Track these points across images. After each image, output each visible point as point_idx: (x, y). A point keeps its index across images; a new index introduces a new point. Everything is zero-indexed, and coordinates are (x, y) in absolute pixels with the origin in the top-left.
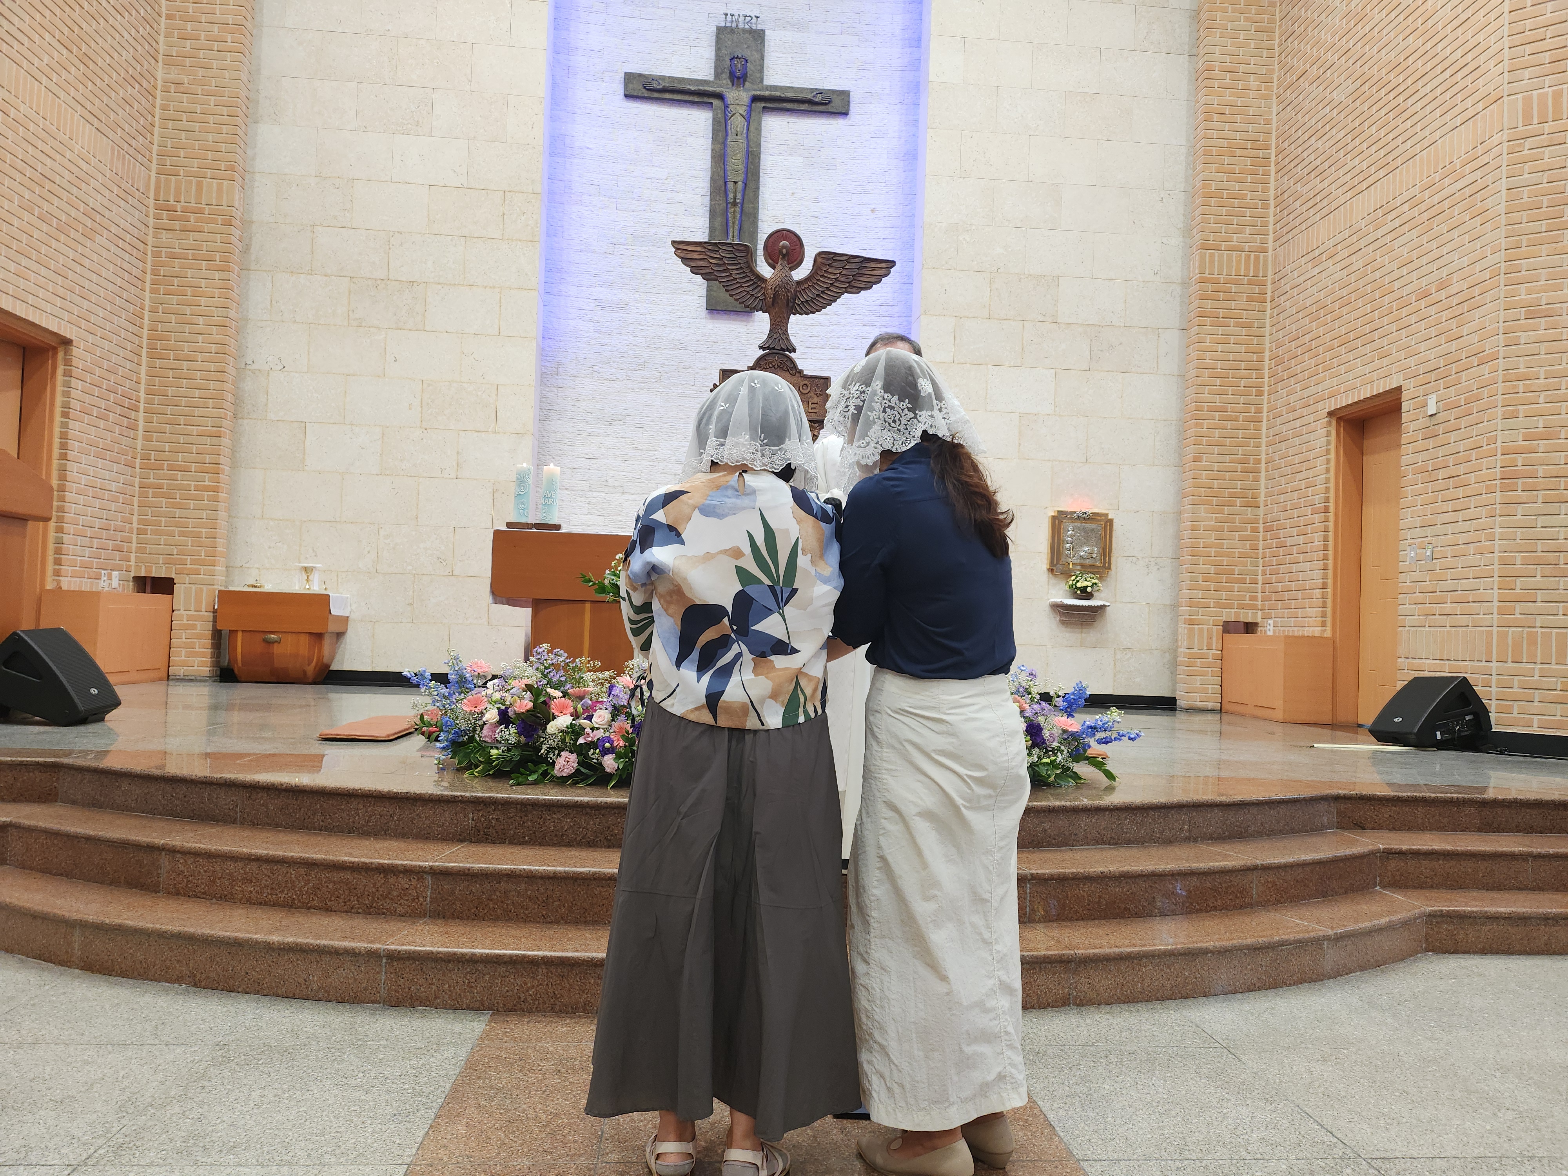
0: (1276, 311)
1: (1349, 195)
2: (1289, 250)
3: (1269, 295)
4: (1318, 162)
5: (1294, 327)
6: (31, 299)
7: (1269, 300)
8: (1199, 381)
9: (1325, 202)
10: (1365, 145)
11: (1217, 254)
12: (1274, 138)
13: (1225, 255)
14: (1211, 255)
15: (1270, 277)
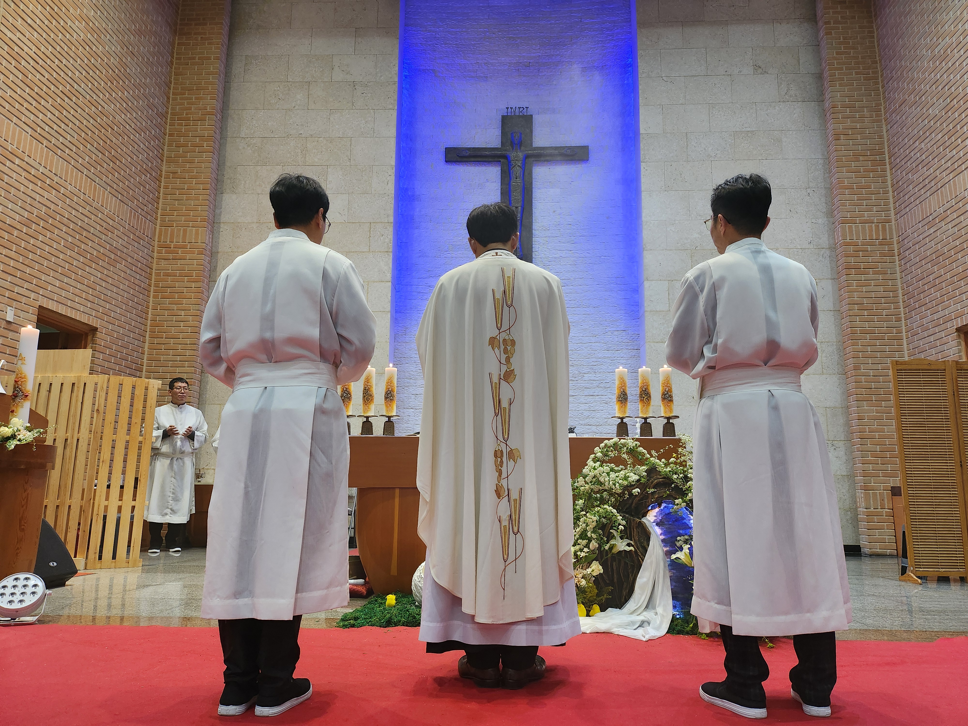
0: (903, 262)
1: (951, 176)
2: (908, 219)
3: (896, 251)
4: (924, 157)
5: (919, 271)
6: (69, 303)
7: (896, 254)
8: (851, 313)
9: (933, 183)
10: (960, 141)
11: (854, 226)
12: (886, 147)
13: (860, 227)
14: (850, 227)
15: (895, 239)
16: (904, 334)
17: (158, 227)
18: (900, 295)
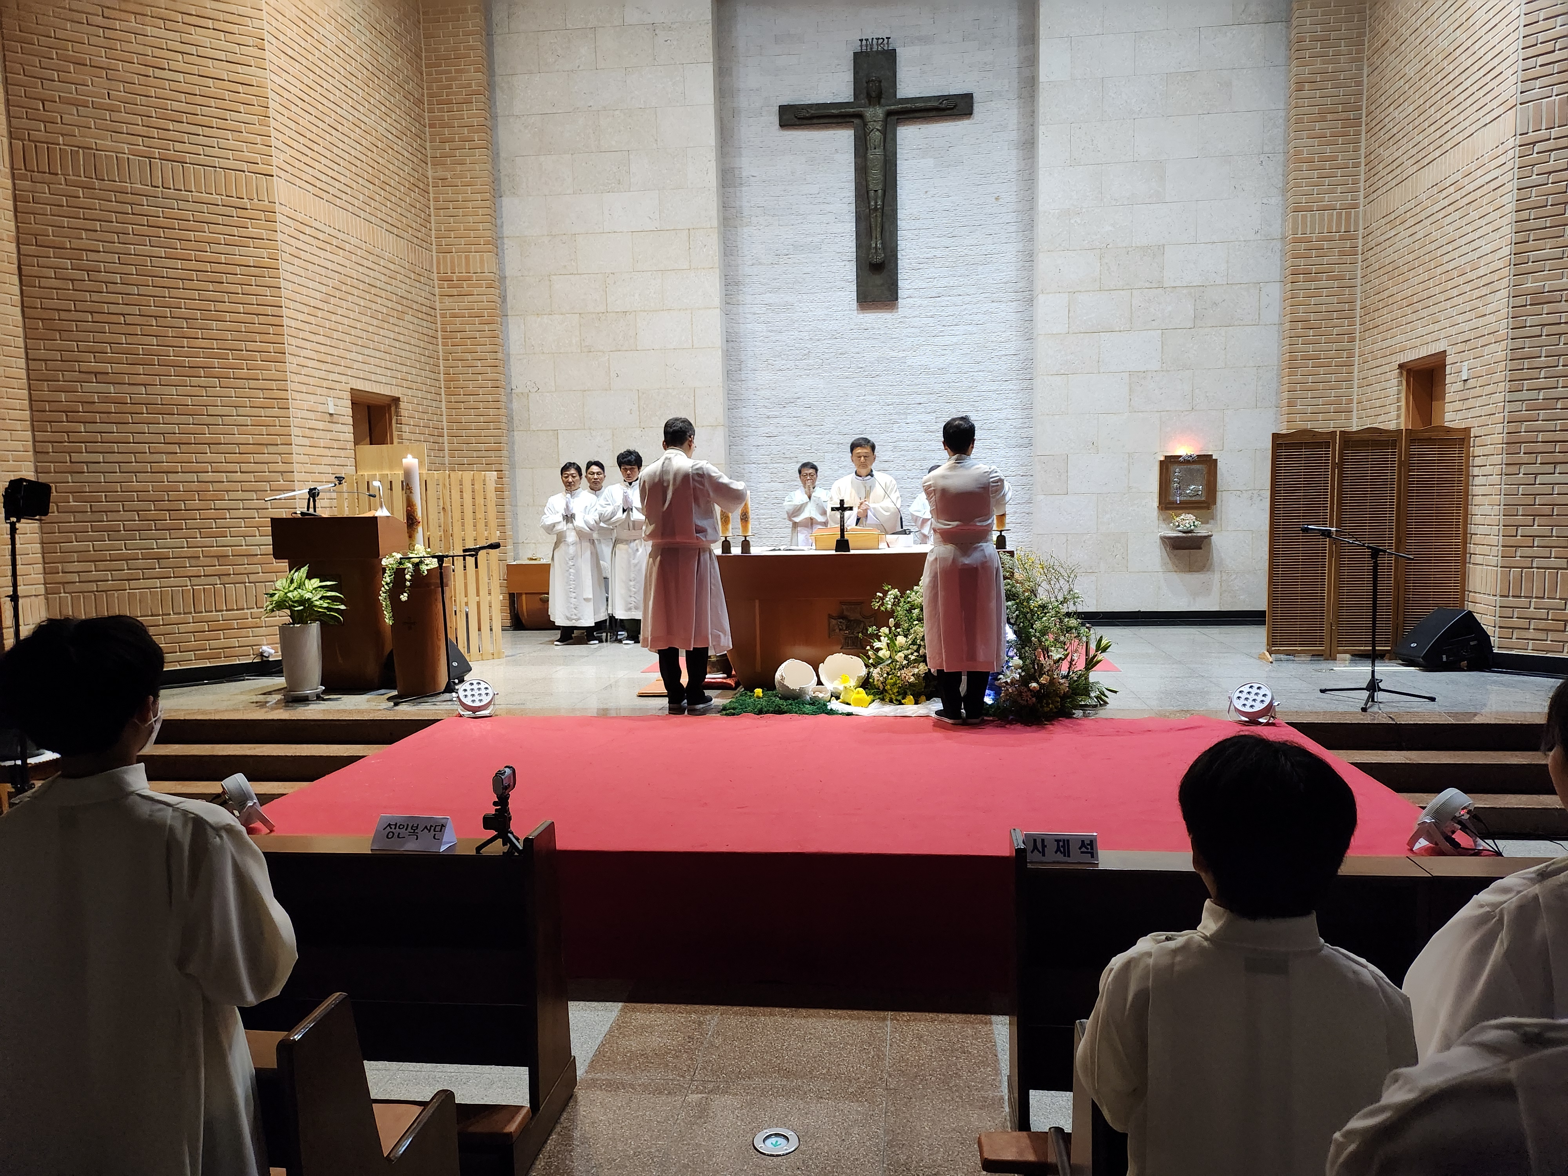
0: (1365, 265)
2: (1374, 209)
3: (1360, 248)
4: (1396, 129)
5: (1376, 282)
6: (372, 377)
7: (1360, 252)
8: (1293, 333)
10: (1428, 122)
11: (1309, 215)
12: (1365, 101)
13: (1317, 215)
14: (1304, 216)
15: (1361, 231)
16: (1357, 358)
17: (434, 254)
18: (1358, 308)
